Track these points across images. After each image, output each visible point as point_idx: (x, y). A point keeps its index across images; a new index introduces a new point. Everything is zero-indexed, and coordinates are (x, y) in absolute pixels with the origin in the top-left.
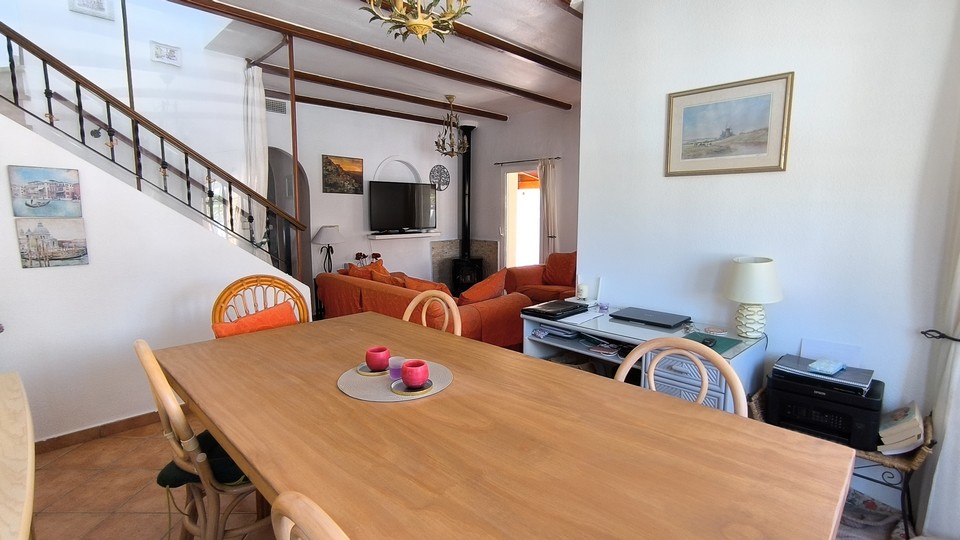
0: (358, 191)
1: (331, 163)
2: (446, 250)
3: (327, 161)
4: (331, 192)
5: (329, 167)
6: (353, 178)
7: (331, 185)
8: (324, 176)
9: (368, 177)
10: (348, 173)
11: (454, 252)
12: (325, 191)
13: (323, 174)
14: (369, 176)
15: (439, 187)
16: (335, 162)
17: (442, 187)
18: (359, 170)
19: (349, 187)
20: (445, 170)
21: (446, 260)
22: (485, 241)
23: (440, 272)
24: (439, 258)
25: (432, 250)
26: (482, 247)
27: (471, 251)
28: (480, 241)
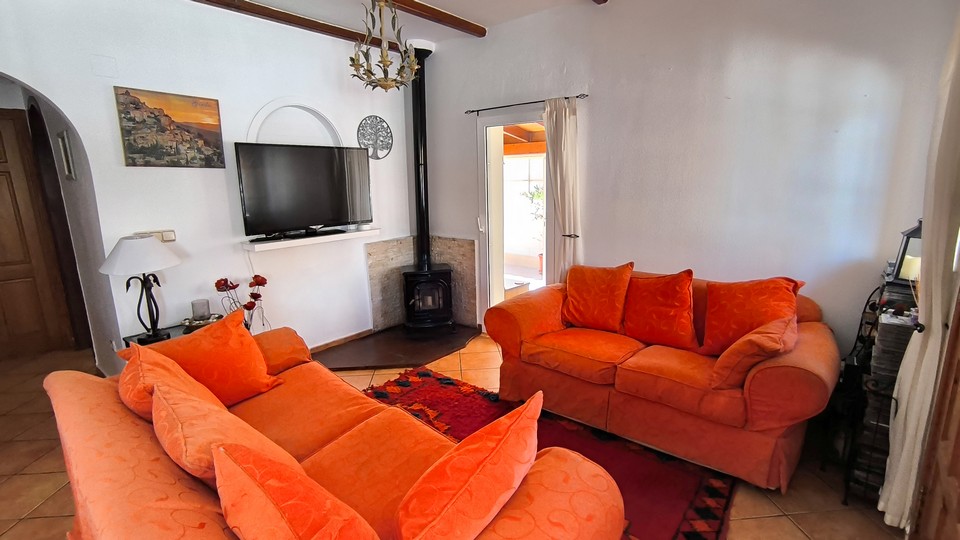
0: (214, 160)
1: (138, 106)
2: (391, 255)
3: (128, 102)
4: (147, 164)
5: (137, 115)
6: (200, 136)
7: (142, 151)
8: (126, 132)
9: (231, 134)
10: (184, 128)
11: (406, 258)
12: (131, 163)
13: (122, 129)
14: (234, 131)
15: (375, 152)
16: (150, 103)
17: (381, 154)
18: (210, 121)
19: (192, 154)
20: (384, 124)
21: (392, 271)
22: (454, 239)
23: (384, 290)
24: (380, 269)
25: (368, 258)
26: (449, 248)
27: (432, 254)
28: (446, 239)
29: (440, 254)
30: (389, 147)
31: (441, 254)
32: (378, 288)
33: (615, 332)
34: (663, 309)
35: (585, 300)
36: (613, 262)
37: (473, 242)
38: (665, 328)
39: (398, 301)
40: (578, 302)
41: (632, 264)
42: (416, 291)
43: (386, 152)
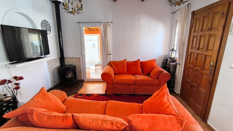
11: (58, 64)
20: (48, 23)
21: (55, 69)
22: (73, 58)
23: (53, 75)
24: (52, 69)
25: (48, 65)
26: (71, 60)
27: (65, 62)
28: (70, 58)
29: (67, 62)
30: (50, 30)
31: (69, 62)
32: (52, 74)
33: (126, 74)
34: (135, 68)
35: (118, 68)
36: (121, 59)
37: (80, 58)
38: (137, 71)
39: (57, 77)
40: (117, 69)
41: (126, 59)
42: (67, 73)
43: (49, 32)
